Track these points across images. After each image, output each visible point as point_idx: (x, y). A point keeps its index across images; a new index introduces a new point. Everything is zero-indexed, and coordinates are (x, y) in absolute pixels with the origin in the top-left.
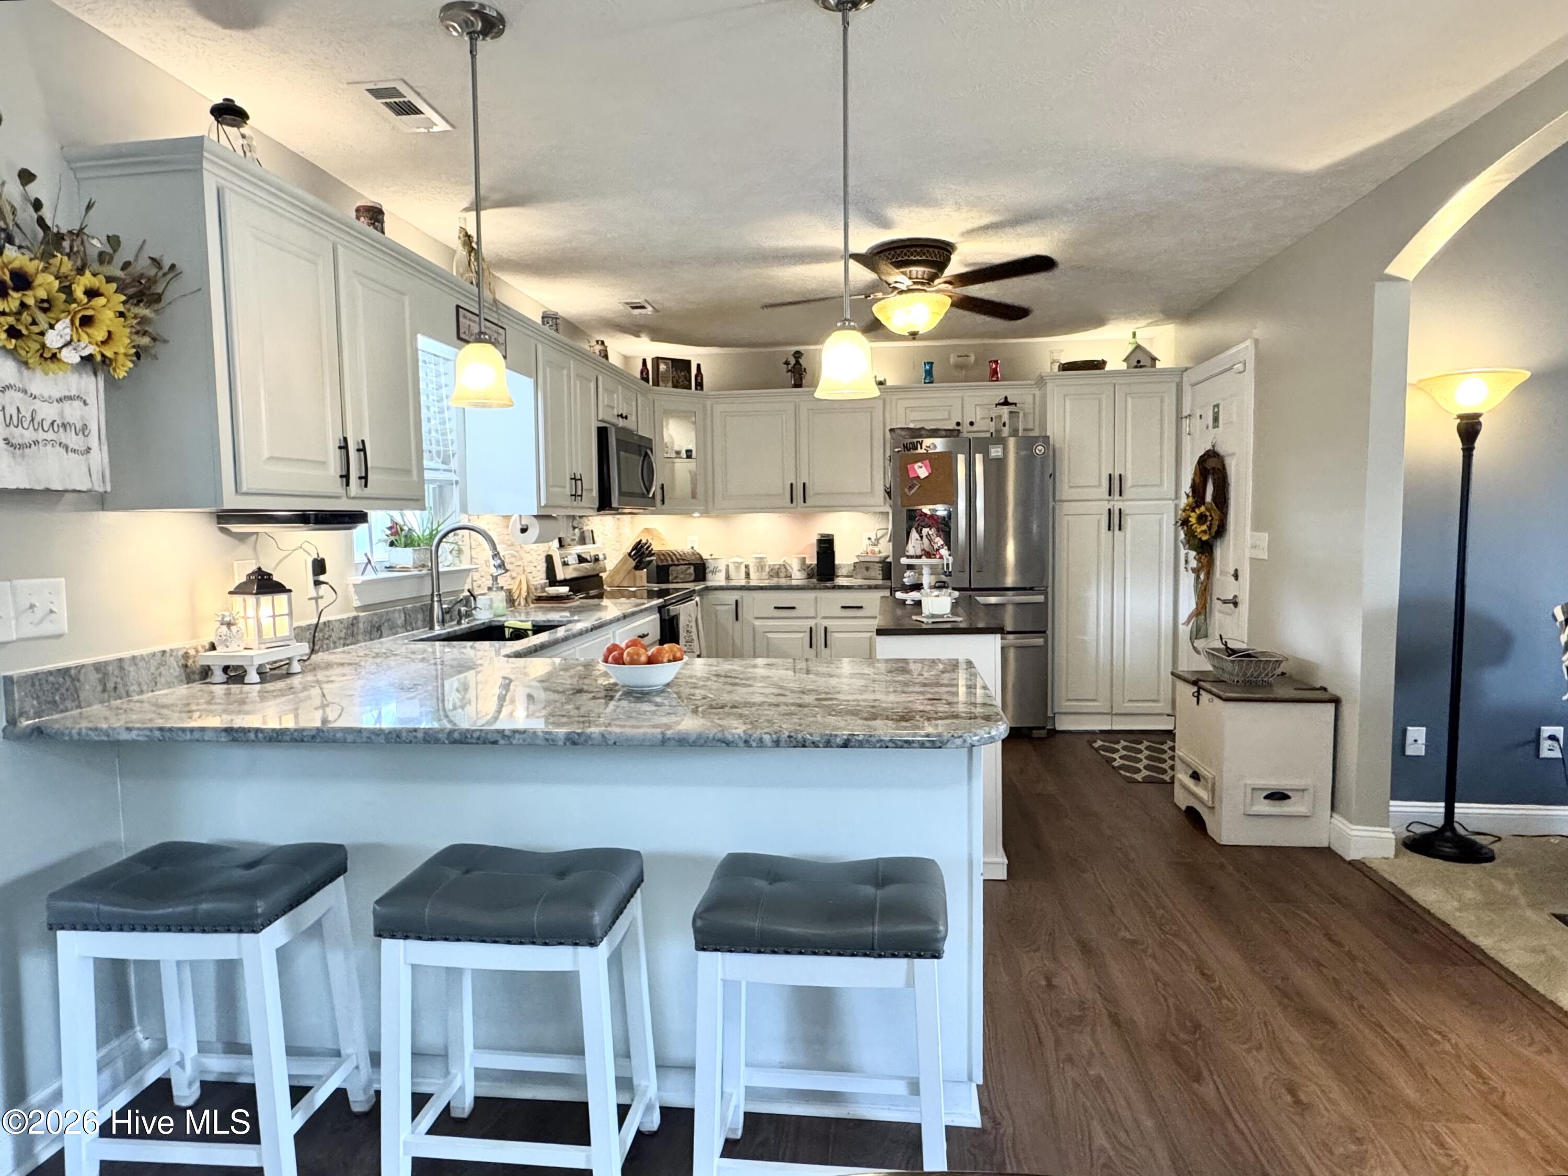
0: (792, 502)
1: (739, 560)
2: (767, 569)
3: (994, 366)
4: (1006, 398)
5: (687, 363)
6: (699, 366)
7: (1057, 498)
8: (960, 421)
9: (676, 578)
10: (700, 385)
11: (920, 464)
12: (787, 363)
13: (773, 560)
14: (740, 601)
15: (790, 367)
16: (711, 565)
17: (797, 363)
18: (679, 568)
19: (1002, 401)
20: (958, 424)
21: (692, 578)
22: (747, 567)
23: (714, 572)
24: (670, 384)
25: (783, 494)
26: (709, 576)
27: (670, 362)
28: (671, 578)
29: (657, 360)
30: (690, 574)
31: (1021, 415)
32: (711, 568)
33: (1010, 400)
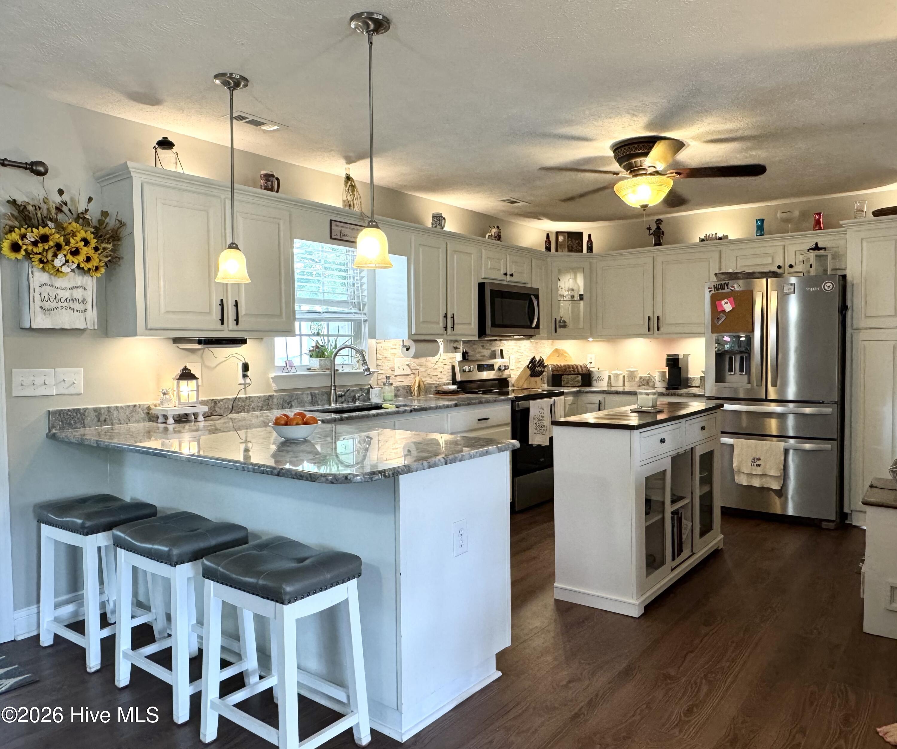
0: (649, 331)
1: (618, 372)
2: (637, 379)
3: (817, 217)
4: (817, 244)
5: (579, 235)
6: (590, 236)
7: (855, 326)
8: (781, 265)
9: (567, 383)
10: (590, 249)
11: (726, 300)
12: (649, 229)
13: (643, 373)
14: (602, 402)
15: (652, 232)
16: (595, 375)
17: (658, 228)
18: (569, 377)
19: (814, 246)
20: (779, 267)
21: (580, 384)
22: (624, 377)
23: (597, 380)
24: (566, 249)
25: (644, 324)
26: (594, 383)
27: (566, 235)
28: (563, 383)
29: (558, 234)
30: (578, 381)
31: (830, 257)
32: (596, 378)
33: (820, 246)
